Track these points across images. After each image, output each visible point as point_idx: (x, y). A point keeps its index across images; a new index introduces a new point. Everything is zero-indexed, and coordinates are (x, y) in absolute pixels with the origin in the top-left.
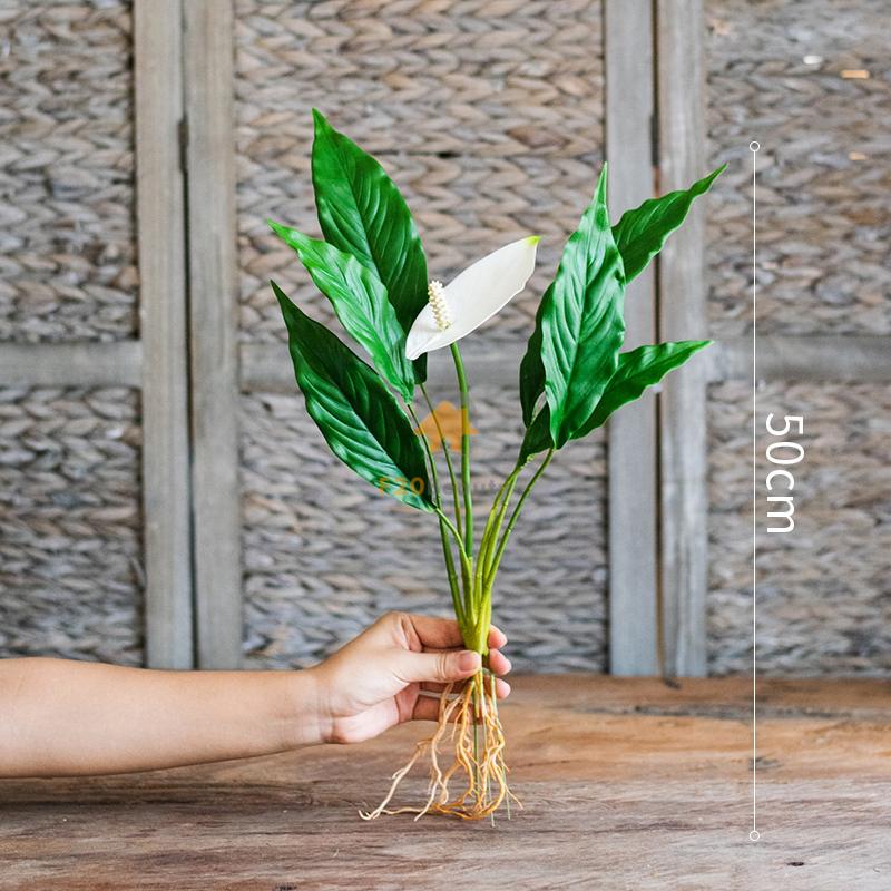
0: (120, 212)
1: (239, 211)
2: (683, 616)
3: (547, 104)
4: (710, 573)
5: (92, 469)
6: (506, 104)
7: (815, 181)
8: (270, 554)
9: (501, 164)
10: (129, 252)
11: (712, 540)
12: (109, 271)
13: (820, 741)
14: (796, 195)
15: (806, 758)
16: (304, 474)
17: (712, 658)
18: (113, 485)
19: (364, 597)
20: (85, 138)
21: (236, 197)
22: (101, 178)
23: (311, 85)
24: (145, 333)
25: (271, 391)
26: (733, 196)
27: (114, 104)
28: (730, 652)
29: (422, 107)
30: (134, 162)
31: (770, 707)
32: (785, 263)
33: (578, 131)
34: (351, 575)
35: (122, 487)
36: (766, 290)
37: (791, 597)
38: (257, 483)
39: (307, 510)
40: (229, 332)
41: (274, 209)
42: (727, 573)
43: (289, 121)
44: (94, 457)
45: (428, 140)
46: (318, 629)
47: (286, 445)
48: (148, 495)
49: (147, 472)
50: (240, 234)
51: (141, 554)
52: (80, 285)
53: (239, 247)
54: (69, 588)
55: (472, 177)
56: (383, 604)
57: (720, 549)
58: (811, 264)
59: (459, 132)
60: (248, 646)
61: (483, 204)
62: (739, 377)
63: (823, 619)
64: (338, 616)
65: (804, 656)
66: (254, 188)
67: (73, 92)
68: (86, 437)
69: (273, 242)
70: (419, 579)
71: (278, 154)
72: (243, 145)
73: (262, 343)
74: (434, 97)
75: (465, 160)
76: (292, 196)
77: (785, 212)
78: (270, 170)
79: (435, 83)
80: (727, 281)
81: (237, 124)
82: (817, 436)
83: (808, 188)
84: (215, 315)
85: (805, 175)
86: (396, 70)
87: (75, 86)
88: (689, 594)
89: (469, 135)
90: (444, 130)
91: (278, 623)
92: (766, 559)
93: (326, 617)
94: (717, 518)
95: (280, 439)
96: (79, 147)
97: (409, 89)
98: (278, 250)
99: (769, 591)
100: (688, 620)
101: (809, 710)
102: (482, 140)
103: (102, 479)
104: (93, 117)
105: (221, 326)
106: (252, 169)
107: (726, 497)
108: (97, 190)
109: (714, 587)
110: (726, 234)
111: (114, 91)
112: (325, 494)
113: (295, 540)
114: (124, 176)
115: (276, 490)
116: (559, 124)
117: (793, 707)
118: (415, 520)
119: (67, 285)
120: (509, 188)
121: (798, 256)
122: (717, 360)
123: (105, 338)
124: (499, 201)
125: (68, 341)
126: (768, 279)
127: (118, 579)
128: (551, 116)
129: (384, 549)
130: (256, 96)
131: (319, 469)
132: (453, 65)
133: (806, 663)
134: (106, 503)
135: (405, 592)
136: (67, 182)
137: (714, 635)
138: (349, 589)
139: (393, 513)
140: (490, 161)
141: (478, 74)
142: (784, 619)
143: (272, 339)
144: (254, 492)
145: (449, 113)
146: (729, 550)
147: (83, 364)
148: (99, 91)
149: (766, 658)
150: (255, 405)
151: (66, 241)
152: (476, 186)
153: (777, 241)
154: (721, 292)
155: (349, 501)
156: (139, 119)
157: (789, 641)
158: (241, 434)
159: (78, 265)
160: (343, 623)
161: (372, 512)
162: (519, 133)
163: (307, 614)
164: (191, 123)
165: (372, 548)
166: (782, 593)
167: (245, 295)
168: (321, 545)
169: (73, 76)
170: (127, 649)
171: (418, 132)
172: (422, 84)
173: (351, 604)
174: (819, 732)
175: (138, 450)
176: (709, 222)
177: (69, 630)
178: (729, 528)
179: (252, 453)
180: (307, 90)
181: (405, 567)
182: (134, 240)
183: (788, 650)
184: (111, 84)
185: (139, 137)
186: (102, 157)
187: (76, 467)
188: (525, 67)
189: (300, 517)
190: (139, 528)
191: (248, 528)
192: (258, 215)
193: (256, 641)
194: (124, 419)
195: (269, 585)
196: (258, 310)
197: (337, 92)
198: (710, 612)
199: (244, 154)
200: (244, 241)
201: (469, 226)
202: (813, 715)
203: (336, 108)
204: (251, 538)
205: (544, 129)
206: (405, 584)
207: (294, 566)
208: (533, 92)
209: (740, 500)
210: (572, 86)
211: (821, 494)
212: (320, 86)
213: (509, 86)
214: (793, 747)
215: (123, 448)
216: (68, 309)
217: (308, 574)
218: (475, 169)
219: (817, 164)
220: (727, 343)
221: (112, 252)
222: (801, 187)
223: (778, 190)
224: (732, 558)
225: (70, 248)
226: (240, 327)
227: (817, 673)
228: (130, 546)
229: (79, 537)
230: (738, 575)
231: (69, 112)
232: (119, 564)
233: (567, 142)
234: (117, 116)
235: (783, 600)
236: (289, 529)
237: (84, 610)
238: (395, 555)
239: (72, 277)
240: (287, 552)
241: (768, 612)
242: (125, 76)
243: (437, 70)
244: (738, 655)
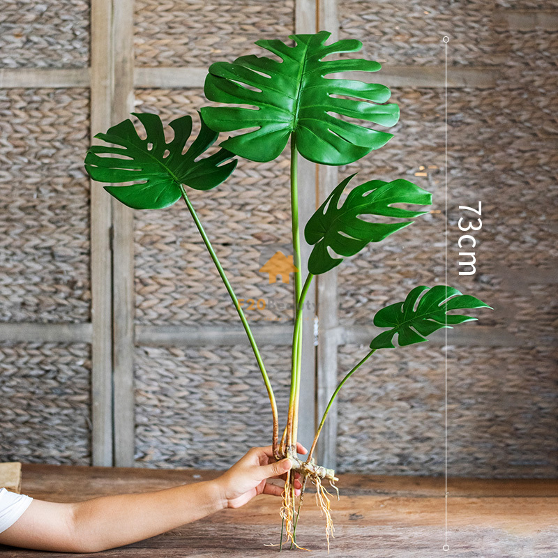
0: (83, 267)
1: (135, 267)
2: (326, 447)
3: (270, 223)
4: (338, 428)
5: (70, 378)
6: (252, 223)
7: (386, 258)
8: (146, 417)
9: (249, 249)
10: (87, 284)
11: (339, 414)
12: (78, 292)
13: (382, 506)
14: (377, 264)
15: (374, 514)
16: (162, 382)
17: (339, 465)
18: (79, 386)
19: (187, 436)
20: (69, 235)
21: (134, 261)
22: (75, 252)
23: (167, 213)
24: (94, 320)
25: (148, 346)
26: (350, 264)
27: (81, 220)
28: (346, 463)
29: (216, 224)
30: (90, 245)
31: (361, 490)
32: (372, 294)
33: (283, 235)
34: (182, 426)
35: (83, 386)
36: (364, 305)
37: (373, 439)
38: (141, 386)
39: (163, 398)
40: (130, 320)
41: (150, 267)
42: (346, 428)
43: (157, 229)
44: (71, 373)
45: (218, 238)
46: (167, 449)
47: (155, 369)
48: (94, 390)
49: (93, 380)
50: (135, 277)
51: (90, 415)
52: (66, 298)
53: (135, 283)
54: (59, 430)
55: (236, 254)
56: (195, 440)
57: (342, 418)
58: (384, 294)
59: (231, 235)
60: (137, 457)
61: (242, 266)
62: (352, 343)
63: (387, 449)
64: (176, 444)
65: (379, 465)
66: (142, 257)
67: (64, 214)
68: (67, 364)
69: (150, 281)
70: (211, 429)
71: (152, 243)
72: (137, 239)
73: (145, 325)
74: (221, 219)
75: (234, 247)
76: (158, 261)
77: (372, 272)
78: (149, 250)
79: (221, 213)
80: (347, 301)
81: (135, 229)
82: (385, 369)
83: (382, 261)
84: (124, 312)
85: (382, 255)
86: (204, 207)
87: (65, 212)
88: (329, 437)
89: (236, 236)
90: (225, 234)
91: (149, 446)
92: (362, 423)
93: (171, 445)
94: (342, 404)
95: (152, 367)
96: (66, 239)
97: (211, 216)
98: (152, 285)
99: (364, 436)
100: (328, 448)
101: (378, 491)
102: (241, 238)
103: (74, 383)
104: (73, 226)
105: (127, 317)
106: (141, 249)
107: (345, 395)
108: (74, 257)
109: (340, 434)
110: (347, 281)
111: (82, 214)
112: (171, 391)
113: (158, 411)
114: (86, 251)
115: (150, 389)
116: (275, 231)
117: (371, 489)
118: (210, 403)
119: (60, 298)
120: (253, 259)
121: (378, 291)
122: (342, 335)
123: (76, 321)
124: (248, 265)
125: (60, 323)
126: (365, 300)
127: (80, 427)
128: (271, 228)
129: (197, 415)
130: (143, 218)
131: (169, 380)
132: (229, 206)
133: (379, 468)
134: (76, 393)
135: (206, 434)
136: (61, 253)
137: (340, 455)
138: (181, 433)
139: (200, 399)
140: (245, 247)
141: (240, 210)
142: (370, 449)
143: (149, 323)
144: (141, 390)
145: (227, 226)
146: (347, 418)
147: (67, 332)
148: (75, 214)
149: (363, 465)
150: (141, 352)
151: (60, 279)
152: (238, 258)
153: (369, 284)
154: (345, 306)
155: (181, 394)
156: (92, 227)
157: (372, 458)
158: (134, 364)
159: (65, 290)
160: (178, 447)
161: (192, 399)
162: (258, 235)
163: (163, 443)
164: (115, 228)
165: (191, 415)
166: (369, 437)
167: (137, 304)
168: (169, 413)
169: (64, 207)
170: (84, 457)
171: (214, 235)
172: (215, 213)
173: (182, 439)
174: (382, 502)
175: (90, 370)
176: (340, 276)
177: (59, 448)
178: (347, 409)
179: (139, 372)
180: (166, 215)
181: (205, 423)
182: (90, 279)
183: (372, 462)
184: (80, 211)
185: (92, 234)
186: (76, 243)
187: (63, 378)
188: (260, 207)
189: (160, 401)
190: (90, 404)
191: (137, 405)
192: (143, 269)
193: (140, 454)
194: (84, 357)
195: (146, 430)
196: (143, 310)
197: (179, 216)
198: (338, 445)
199: (138, 242)
200: (137, 280)
201: (235, 276)
202: (380, 493)
203: (178, 223)
204: (139, 410)
205: (268, 234)
206: (206, 430)
207: (156, 422)
208: (264, 218)
209: (351, 396)
210: (281, 215)
211: (387, 394)
212: (171, 214)
213: (253, 215)
214: (369, 509)
215: (83, 369)
216: (60, 309)
217: (163, 426)
218: (238, 251)
219: (387, 251)
220: (347, 328)
221: (80, 284)
222: (380, 260)
223: (370, 262)
224: (348, 422)
225: (61, 282)
226: (135, 318)
227: (384, 472)
228: (86, 412)
229: (64, 408)
230: (351, 429)
231: (62, 223)
232: (81, 420)
233: (278, 239)
234: (83, 225)
235: (370, 440)
236: (155, 406)
237: (66, 440)
238: (201, 418)
239: (62, 295)
240: (154, 416)
241: (364, 445)
242: (87, 208)
243: (223, 207)
244: (350, 464)
